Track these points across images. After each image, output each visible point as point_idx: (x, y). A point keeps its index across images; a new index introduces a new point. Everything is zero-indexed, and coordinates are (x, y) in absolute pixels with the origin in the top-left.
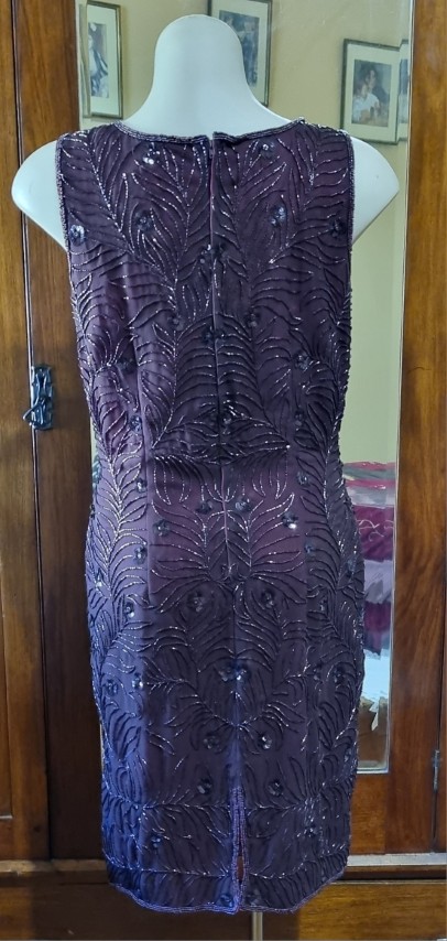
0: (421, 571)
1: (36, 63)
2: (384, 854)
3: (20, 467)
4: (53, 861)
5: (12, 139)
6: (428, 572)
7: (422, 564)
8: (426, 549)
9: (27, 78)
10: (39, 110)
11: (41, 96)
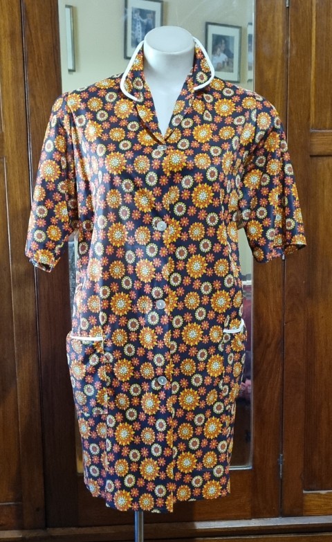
0: (269, 346)
1: (37, 58)
2: (250, 519)
3: (27, 290)
4: (48, 529)
5: (22, 100)
6: (273, 346)
7: (269, 342)
8: (271, 333)
9: (31, 65)
10: (38, 84)
11: (39, 76)
